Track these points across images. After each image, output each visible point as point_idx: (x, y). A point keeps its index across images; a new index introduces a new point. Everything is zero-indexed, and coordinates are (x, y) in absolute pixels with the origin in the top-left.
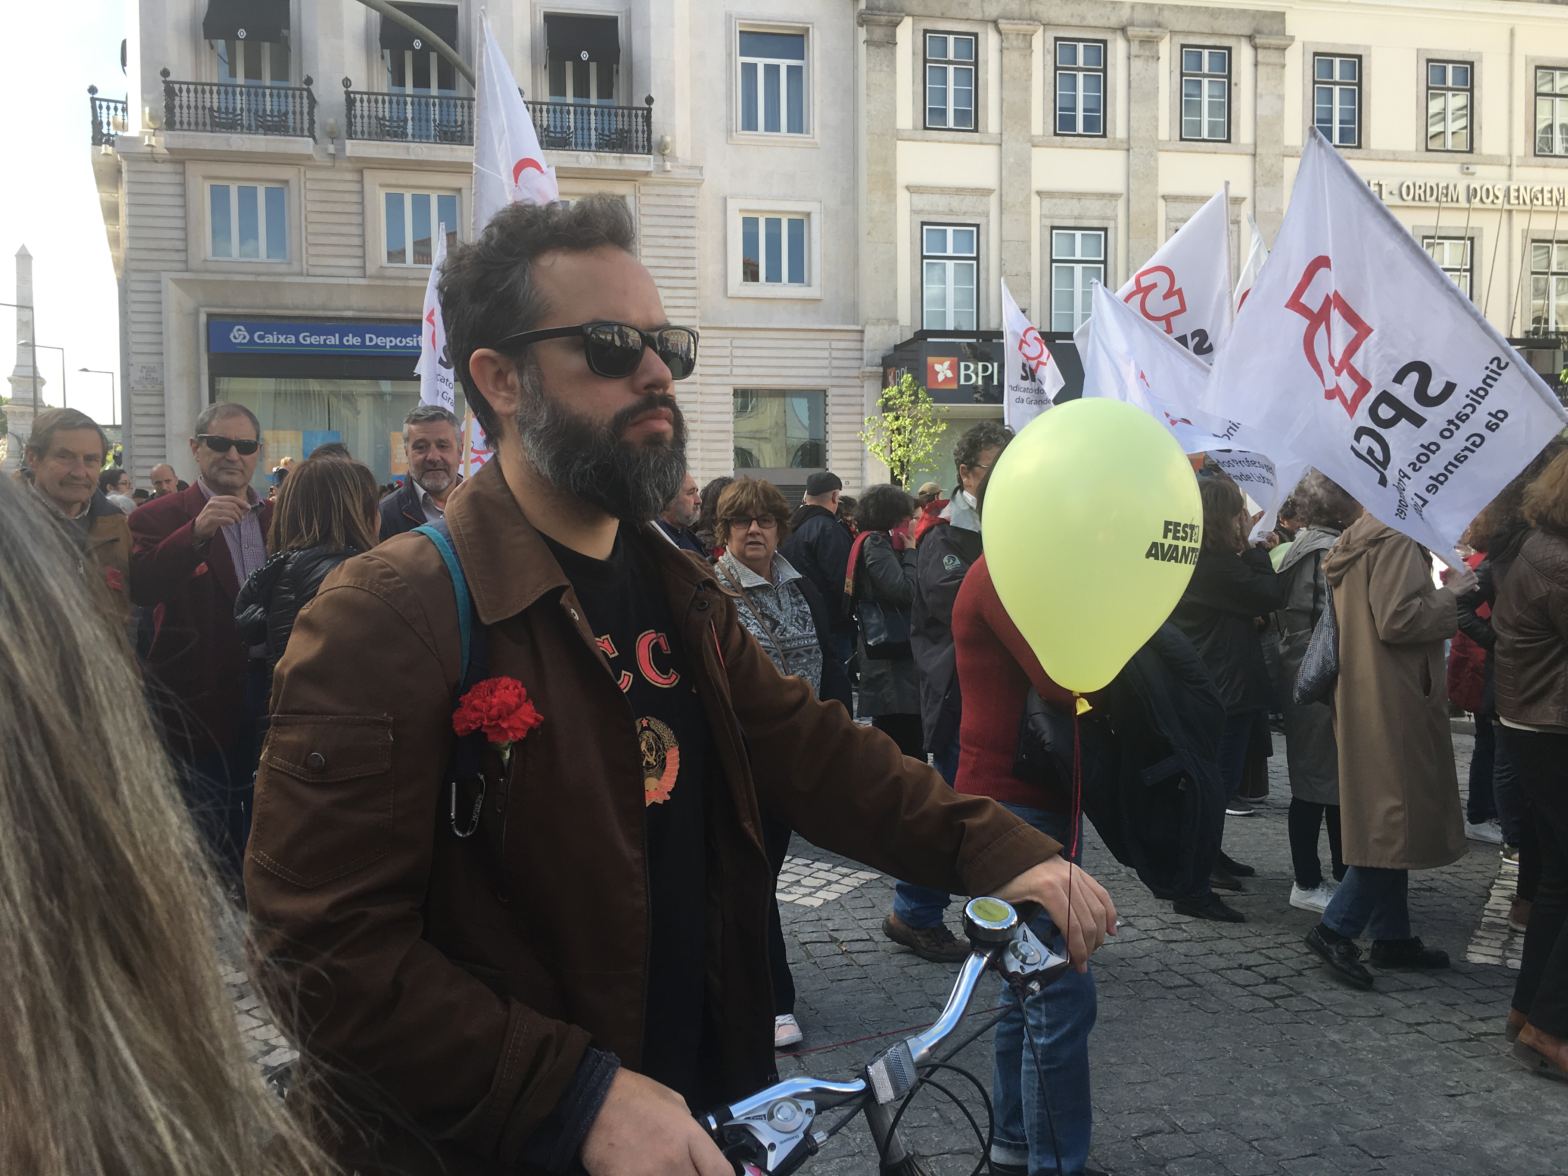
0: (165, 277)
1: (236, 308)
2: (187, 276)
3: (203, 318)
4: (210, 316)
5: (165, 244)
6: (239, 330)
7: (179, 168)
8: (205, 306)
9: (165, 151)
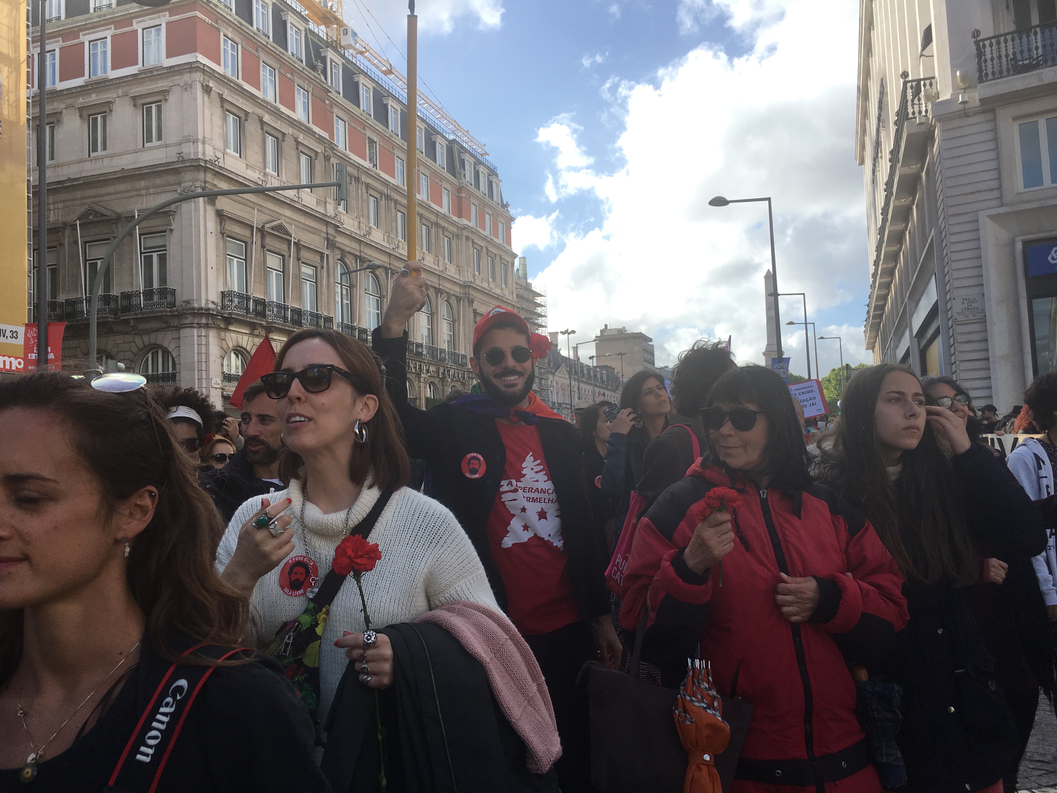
0: (982, 216)
1: (1051, 231)
2: (1003, 210)
3: (1019, 246)
4: (1025, 243)
5: (981, 187)
7: (990, 116)
8: (1021, 235)
9: (978, 103)
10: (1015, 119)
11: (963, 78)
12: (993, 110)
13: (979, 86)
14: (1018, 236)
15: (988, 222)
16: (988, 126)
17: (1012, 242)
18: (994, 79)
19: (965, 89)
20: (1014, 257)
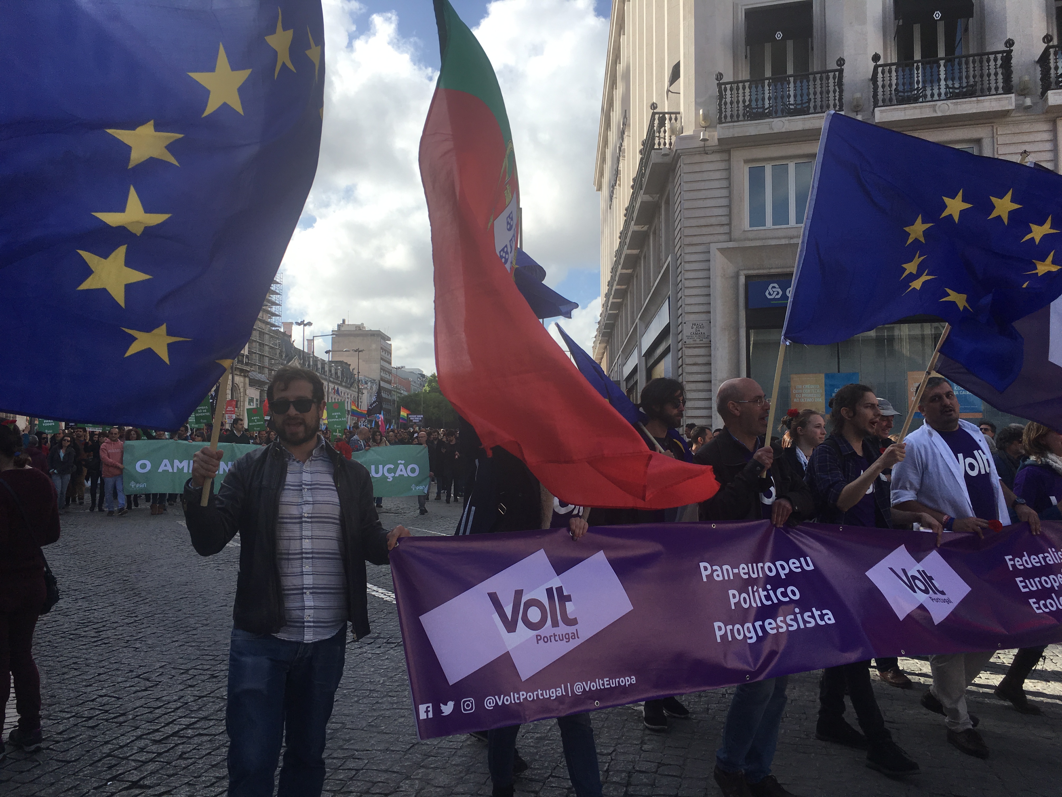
0: (713, 247)
1: (770, 269)
2: (731, 245)
3: (742, 280)
4: (748, 277)
5: (713, 221)
6: (774, 287)
7: (725, 156)
8: (745, 269)
9: (716, 142)
10: (746, 161)
11: (705, 117)
12: (728, 151)
13: (718, 126)
14: (742, 270)
15: (718, 254)
16: (723, 165)
17: (737, 276)
18: (732, 122)
19: (706, 127)
20: (738, 289)
